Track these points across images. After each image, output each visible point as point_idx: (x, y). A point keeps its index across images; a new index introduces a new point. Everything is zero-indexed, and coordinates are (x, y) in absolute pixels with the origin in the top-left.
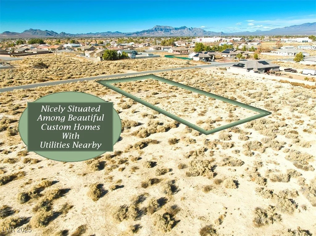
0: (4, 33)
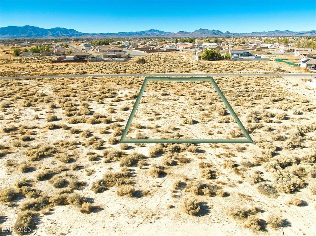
0: (179, 33)
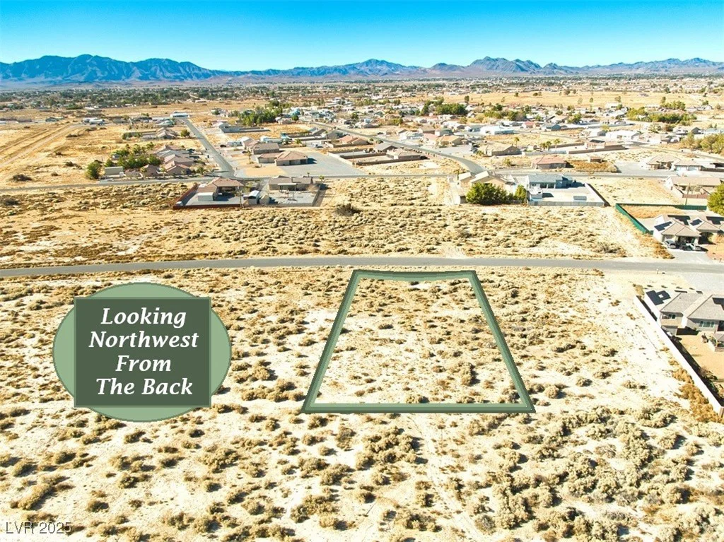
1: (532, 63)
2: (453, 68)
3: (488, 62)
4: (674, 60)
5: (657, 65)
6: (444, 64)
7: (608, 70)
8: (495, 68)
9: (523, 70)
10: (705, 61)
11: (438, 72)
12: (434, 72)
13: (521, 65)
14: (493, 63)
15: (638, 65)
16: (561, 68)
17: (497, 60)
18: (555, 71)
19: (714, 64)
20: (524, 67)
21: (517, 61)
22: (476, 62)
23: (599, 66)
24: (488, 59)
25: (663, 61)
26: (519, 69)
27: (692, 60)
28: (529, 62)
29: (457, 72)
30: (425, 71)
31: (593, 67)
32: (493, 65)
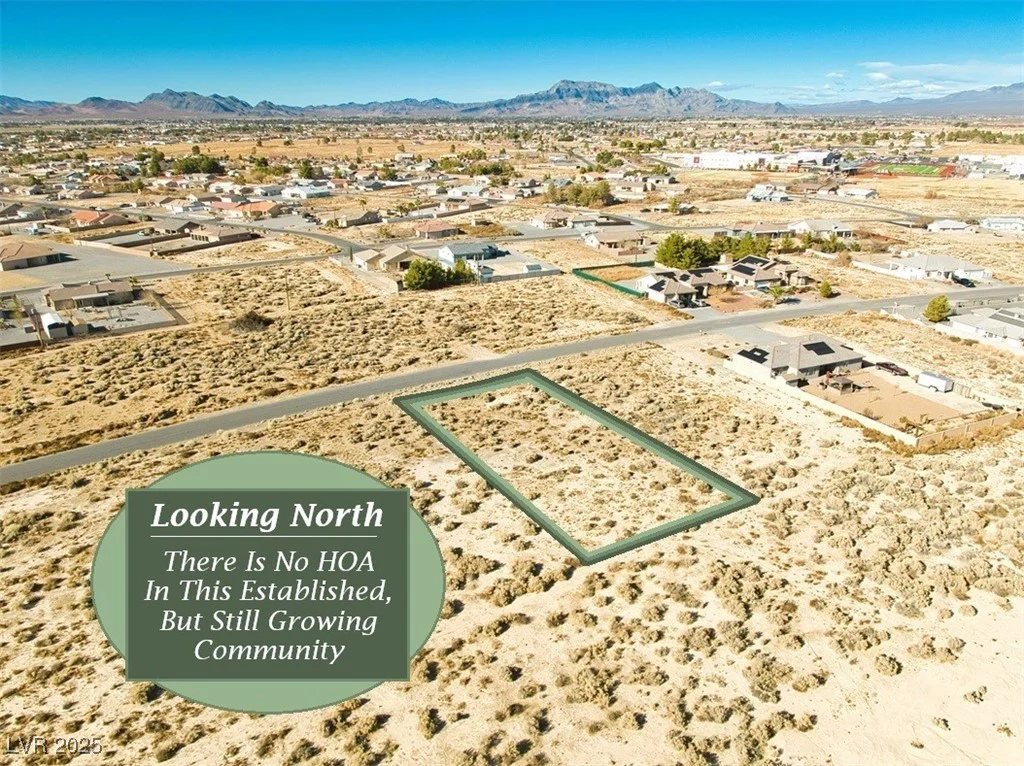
0: (85, 103)
1: (238, 101)
2: (115, 104)
3: (172, 98)
4: (411, 100)
5: (395, 106)
6: (99, 99)
7: (339, 111)
8: (184, 105)
9: (226, 110)
10: (444, 102)
11: (91, 111)
12: (85, 110)
13: (222, 102)
14: (179, 98)
15: (373, 106)
16: (279, 108)
17: (183, 95)
18: (272, 111)
19: (455, 106)
20: (228, 106)
21: (216, 96)
22: (151, 97)
23: (325, 106)
24: (170, 93)
25: (400, 102)
26: (221, 109)
27: (430, 101)
28: (231, 98)
29: (124, 111)
30: (69, 109)
31: (318, 107)
32: (181, 102)
